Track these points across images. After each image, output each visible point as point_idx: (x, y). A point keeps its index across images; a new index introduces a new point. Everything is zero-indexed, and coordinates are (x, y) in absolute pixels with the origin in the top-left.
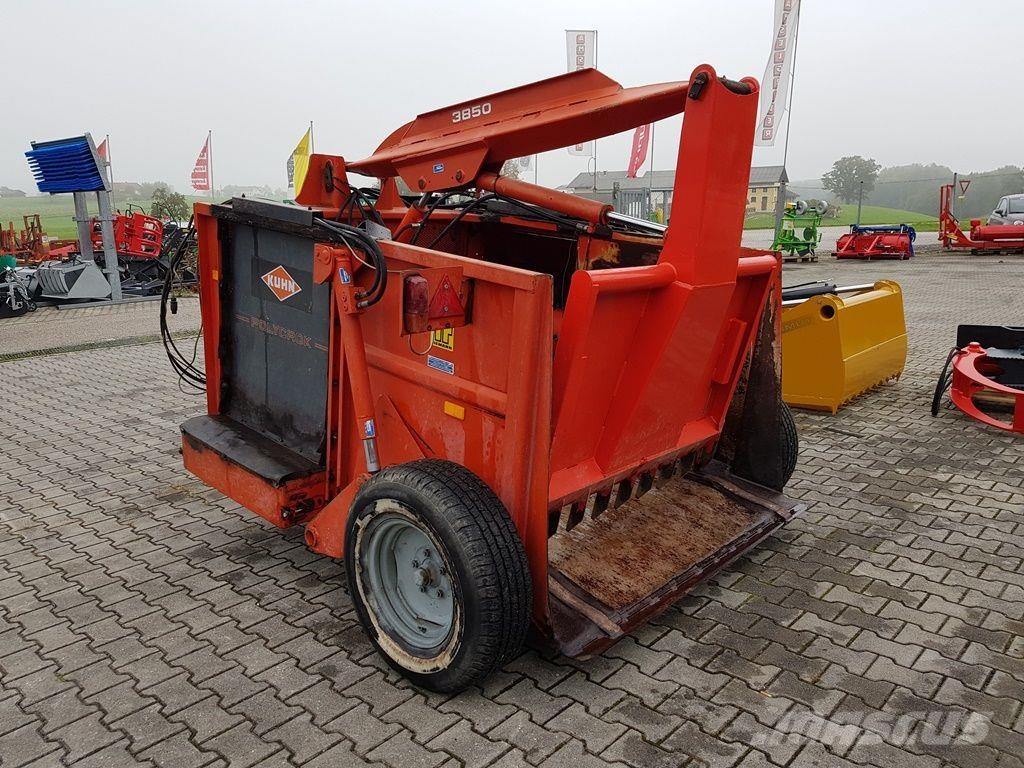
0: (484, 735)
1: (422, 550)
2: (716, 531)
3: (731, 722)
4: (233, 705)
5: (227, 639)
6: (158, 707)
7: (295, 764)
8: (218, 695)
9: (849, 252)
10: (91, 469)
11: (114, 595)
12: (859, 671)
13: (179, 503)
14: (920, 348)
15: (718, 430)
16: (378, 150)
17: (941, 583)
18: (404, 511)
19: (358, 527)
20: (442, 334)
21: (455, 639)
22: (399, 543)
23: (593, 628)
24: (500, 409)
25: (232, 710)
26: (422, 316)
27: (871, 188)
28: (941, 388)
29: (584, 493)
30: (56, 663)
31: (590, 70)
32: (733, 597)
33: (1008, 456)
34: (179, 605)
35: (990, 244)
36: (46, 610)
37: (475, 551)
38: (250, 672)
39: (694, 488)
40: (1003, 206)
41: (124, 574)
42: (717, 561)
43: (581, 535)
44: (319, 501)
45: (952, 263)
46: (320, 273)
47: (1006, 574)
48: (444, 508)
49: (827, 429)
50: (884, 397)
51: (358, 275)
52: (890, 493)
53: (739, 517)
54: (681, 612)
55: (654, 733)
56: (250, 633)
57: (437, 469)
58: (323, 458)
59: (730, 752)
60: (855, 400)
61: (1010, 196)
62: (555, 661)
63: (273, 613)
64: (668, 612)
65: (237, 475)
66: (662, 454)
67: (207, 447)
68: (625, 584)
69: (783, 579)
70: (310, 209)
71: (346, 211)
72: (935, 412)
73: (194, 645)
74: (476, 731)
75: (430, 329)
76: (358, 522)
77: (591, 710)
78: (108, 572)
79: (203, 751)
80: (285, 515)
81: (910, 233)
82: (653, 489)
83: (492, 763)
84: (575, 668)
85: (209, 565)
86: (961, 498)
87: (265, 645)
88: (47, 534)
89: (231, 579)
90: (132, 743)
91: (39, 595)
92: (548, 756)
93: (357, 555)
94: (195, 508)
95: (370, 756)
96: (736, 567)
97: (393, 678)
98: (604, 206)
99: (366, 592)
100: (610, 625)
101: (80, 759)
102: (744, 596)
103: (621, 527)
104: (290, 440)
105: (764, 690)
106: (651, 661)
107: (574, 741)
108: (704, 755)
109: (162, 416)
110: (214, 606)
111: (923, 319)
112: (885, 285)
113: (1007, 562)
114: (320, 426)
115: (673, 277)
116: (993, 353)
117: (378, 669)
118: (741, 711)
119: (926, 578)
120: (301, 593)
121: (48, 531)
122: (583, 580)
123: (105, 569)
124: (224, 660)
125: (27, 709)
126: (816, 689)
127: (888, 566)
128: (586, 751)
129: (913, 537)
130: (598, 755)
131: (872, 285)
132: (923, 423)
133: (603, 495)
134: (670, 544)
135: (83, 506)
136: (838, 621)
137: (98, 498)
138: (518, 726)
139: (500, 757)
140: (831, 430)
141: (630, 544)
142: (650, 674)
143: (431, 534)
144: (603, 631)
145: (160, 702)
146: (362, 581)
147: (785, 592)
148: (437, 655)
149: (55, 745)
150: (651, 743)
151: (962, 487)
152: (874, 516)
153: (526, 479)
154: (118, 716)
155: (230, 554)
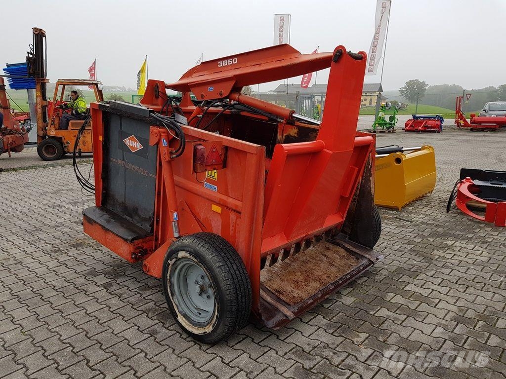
0: (228, 364)
1: (200, 276)
2: (341, 268)
3: (345, 360)
4: (108, 348)
5: (104, 316)
6: (71, 348)
7: (137, 377)
8: (100, 343)
9: (411, 128)
10: (36, 230)
11: (49, 293)
12: (405, 337)
13: (81, 248)
14: (443, 178)
15: (343, 219)
16: (181, 79)
17: (446, 295)
18: (192, 257)
19: (169, 264)
20: (211, 173)
21: (215, 319)
22: (189, 272)
23: (281, 314)
24: (239, 209)
25: (107, 350)
26: (202, 165)
27: (423, 96)
28: (451, 198)
29: (278, 250)
30: (21, 326)
31: (286, 45)
32: (348, 300)
33: (482, 233)
34: (81, 299)
35: (479, 126)
36: (16, 300)
37: (226, 278)
38: (115, 332)
39: (331, 246)
40: (487, 107)
41: (54, 283)
42: (340, 282)
43: (276, 269)
44: (150, 250)
45: (461, 135)
46: (153, 141)
47: (477, 291)
48: (211, 256)
49: (396, 218)
50: (424, 202)
51: (171, 142)
52: (425, 250)
53: (352, 261)
54: (323, 307)
55: (308, 364)
56: (116, 314)
57: (207, 237)
58: (152, 229)
59: (343, 374)
60: (410, 204)
61: (490, 103)
62: (262, 329)
63: (127, 303)
64: (317, 306)
65: (110, 236)
66: (316, 230)
67: (95, 222)
68: (297, 293)
69: (371, 292)
70: (148, 108)
71: (165, 108)
72: (448, 210)
73: (88, 319)
74: (224, 362)
75: (206, 170)
76: (169, 261)
77: (279, 353)
78: (46, 282)
79: (93, 370)
80: (133, 256)
81: (441, 119)
82: (311, 247)
83: (231, 378)
84: (271, 333)
85: (95, 279)
86: (458, 253)
87: (123, 319)
88: (15, 262)
89: (106, 286)
90: (58, 366)
91: (12, 292)
92: (258, 375)
93: (168, 278)
94: (88, 251)
95: (173, 373)
96: (350, 285)
97: (184, 336)
98: (291, 111)
99: (173, 295)
100: (289, 313)
101: (33, 373)
102: (353, 299)
103: (295, 265)
104: (136, 220)
105: (360, 345)
106: (308, 330)
107: (270, 368)
108: (331, 375)
109: (71, 204)
110: (98, 299)
111: (445, 163)
112: (427, 148)
113: (478, 285)
114: (151, 214)
115: (323, 147)
116: (477, 182)
117: (178, 332)
118: (350, 354)
119: (440, 292)
120: (141, 294)
121: (16, 260)
122: (277, 291)
123: (44, 280)
124: (103, 326)
125: (7, 349)
126: (385, 345)
127: (422, 286)
128: (276, 373)
129: (435, 272)
130: (281, 375)
131: (420, 147)
132: (442, 216)
133: (287, 250)
134: (319, 274)
135: (33, 249)
136: (398, 312)
137: (41, 245)
138: (244, 360)
139: (235, 375)
140: (398, 218)
141: (299, 274)
142: (307, 336)
143: (204, 269)
144: (285, 316)
145: (72, 346)
146: (170, 290)
147: (372, 298)
148: (206, 326)
149: (21, 366)
150: (307, 369)
151: (459, 248)
152: (417, 261)
153: (251, 243)
154: (52, 352)
155: (106, 274)
